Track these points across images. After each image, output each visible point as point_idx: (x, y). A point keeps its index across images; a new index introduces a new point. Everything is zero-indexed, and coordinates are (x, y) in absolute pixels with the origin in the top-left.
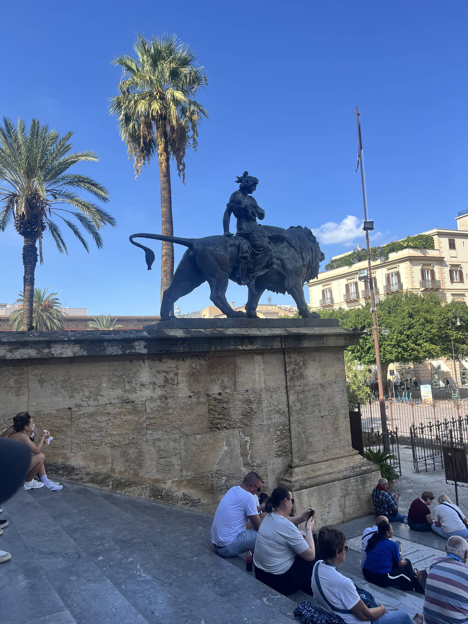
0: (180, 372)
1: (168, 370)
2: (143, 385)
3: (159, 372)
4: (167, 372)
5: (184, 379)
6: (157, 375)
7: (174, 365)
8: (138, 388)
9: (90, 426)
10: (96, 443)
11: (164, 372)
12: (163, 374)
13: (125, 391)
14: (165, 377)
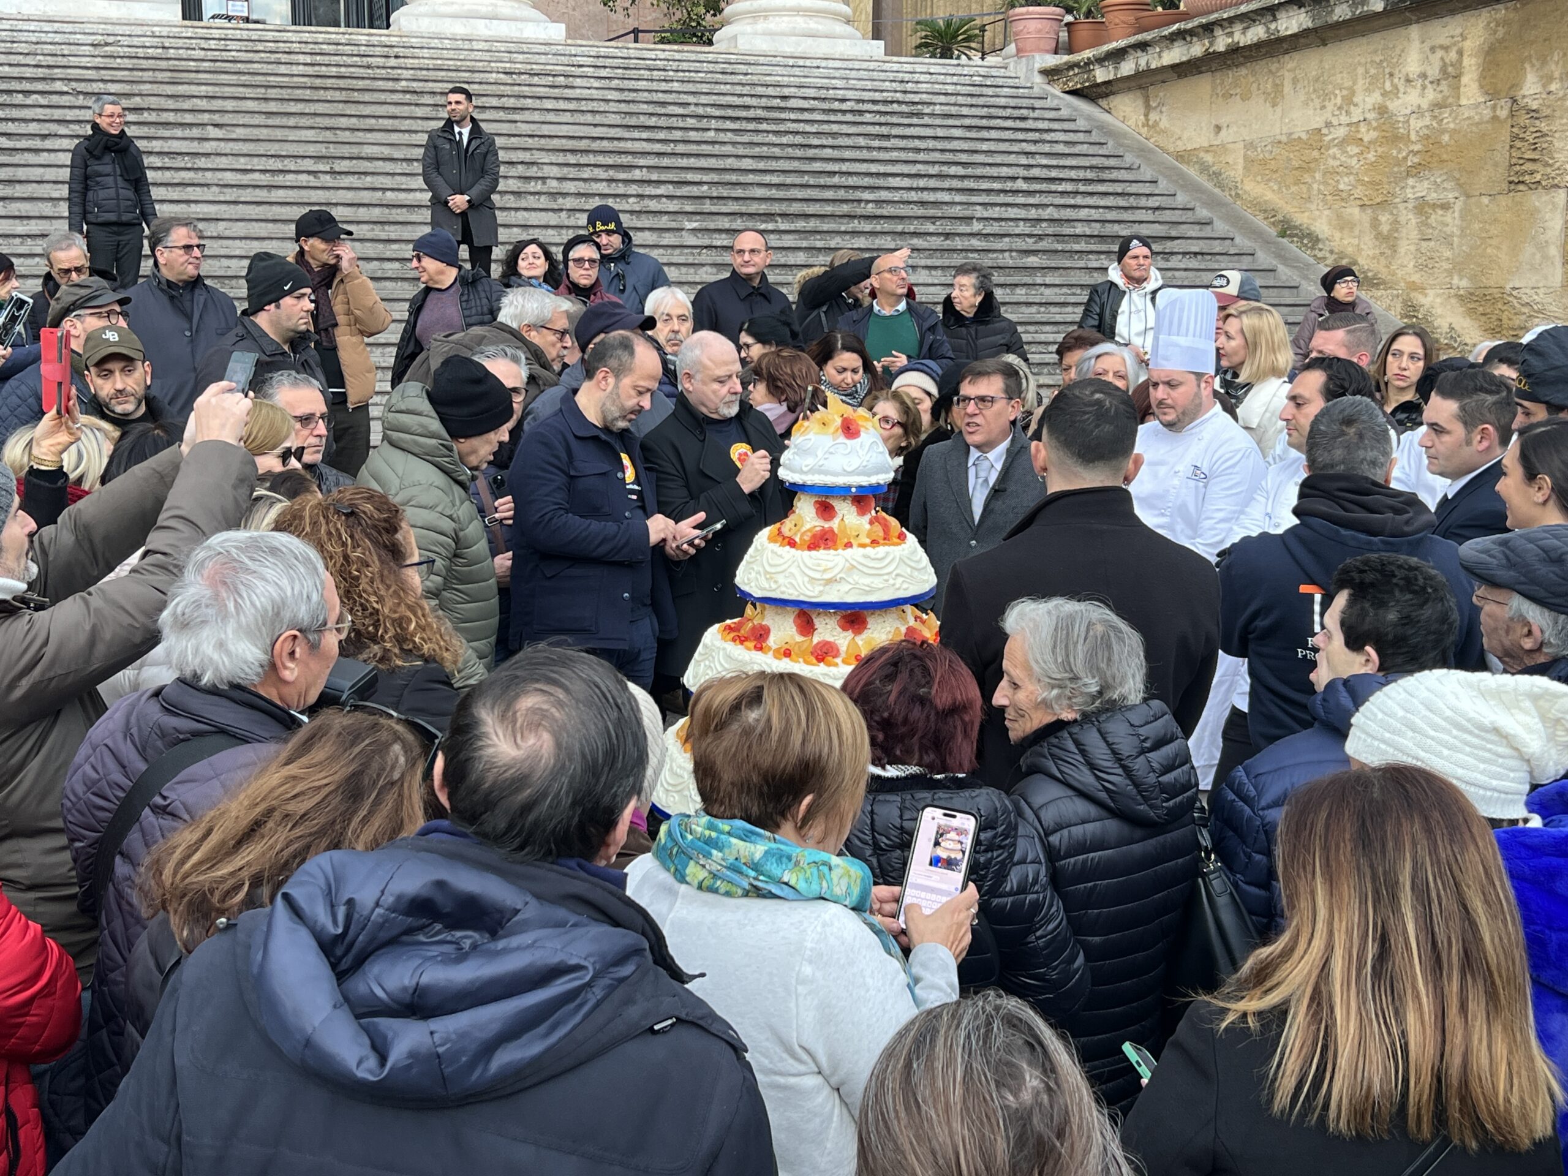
0: (1468, 45)
1: (1447, 42)
2: (1408, 81)
3: (1433, 49)
4: (1446, 48)
5: (1473, 61)
6: (1431, 57)
7: (1459, 31)
8: (1402, 90)
9: (1338, 163)
10: (1344, 195)
11: (1442, 47)
12: (1440, 53)
13: (1384, 94)
14: (1442, 59)
